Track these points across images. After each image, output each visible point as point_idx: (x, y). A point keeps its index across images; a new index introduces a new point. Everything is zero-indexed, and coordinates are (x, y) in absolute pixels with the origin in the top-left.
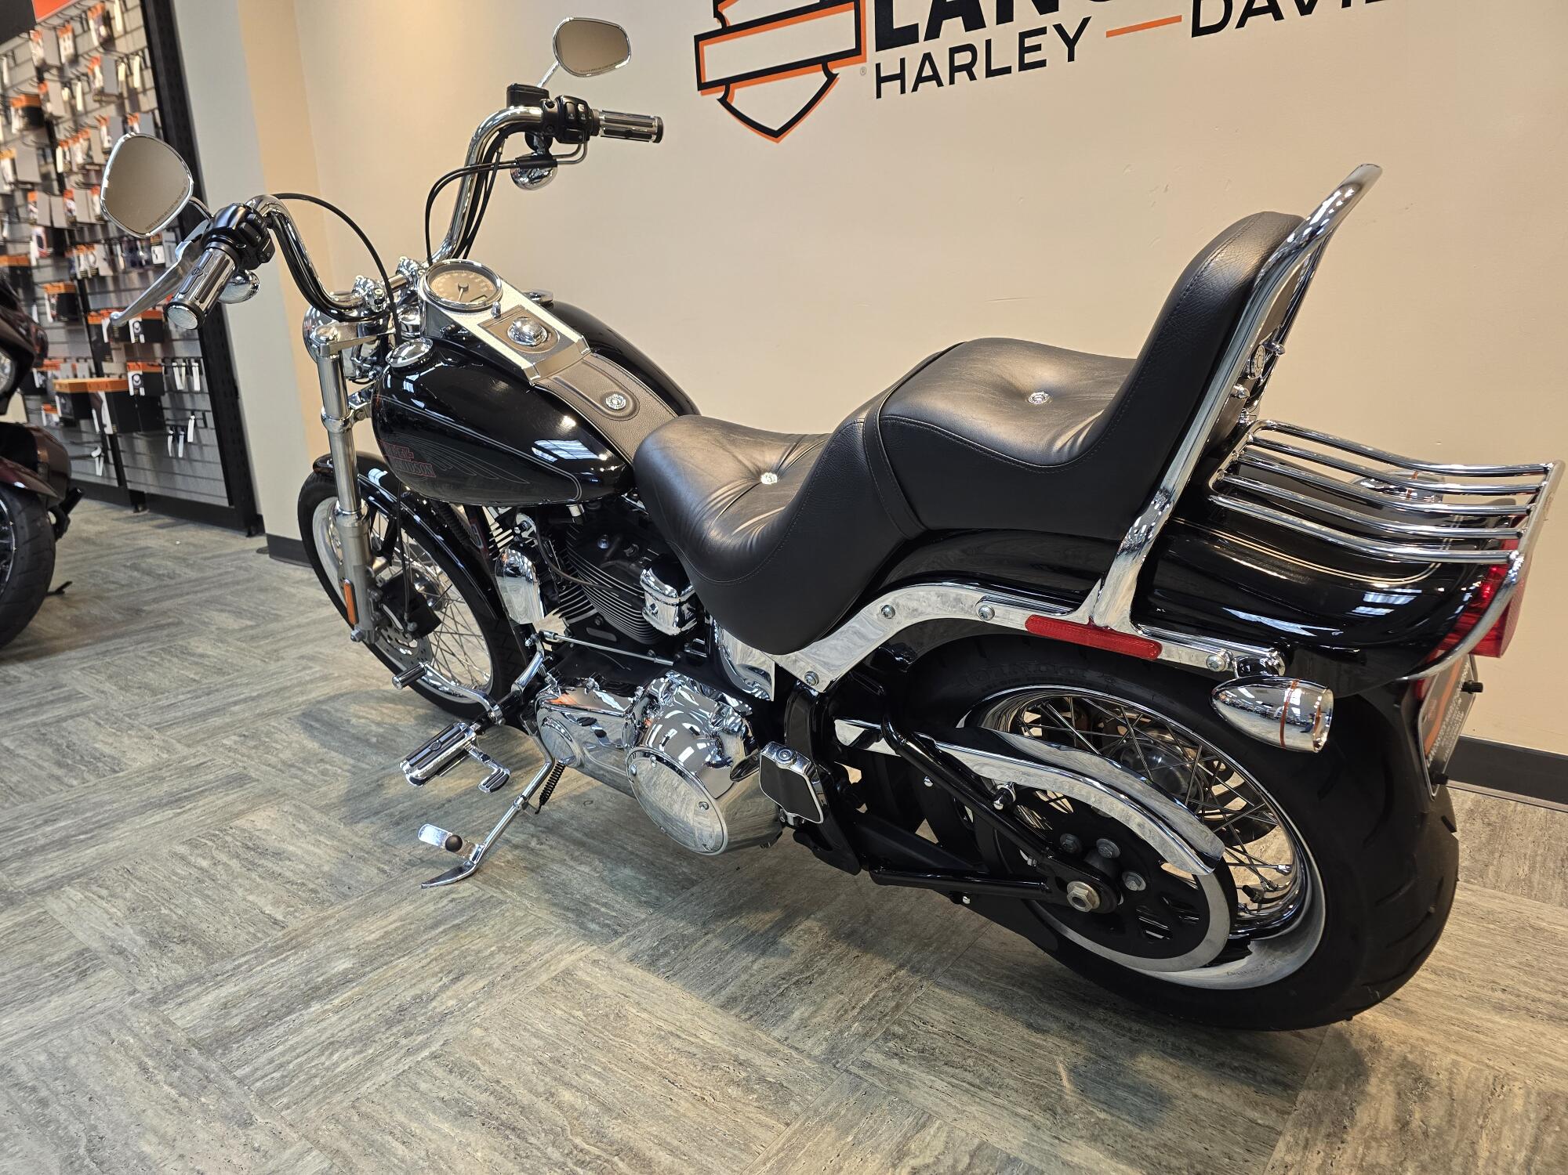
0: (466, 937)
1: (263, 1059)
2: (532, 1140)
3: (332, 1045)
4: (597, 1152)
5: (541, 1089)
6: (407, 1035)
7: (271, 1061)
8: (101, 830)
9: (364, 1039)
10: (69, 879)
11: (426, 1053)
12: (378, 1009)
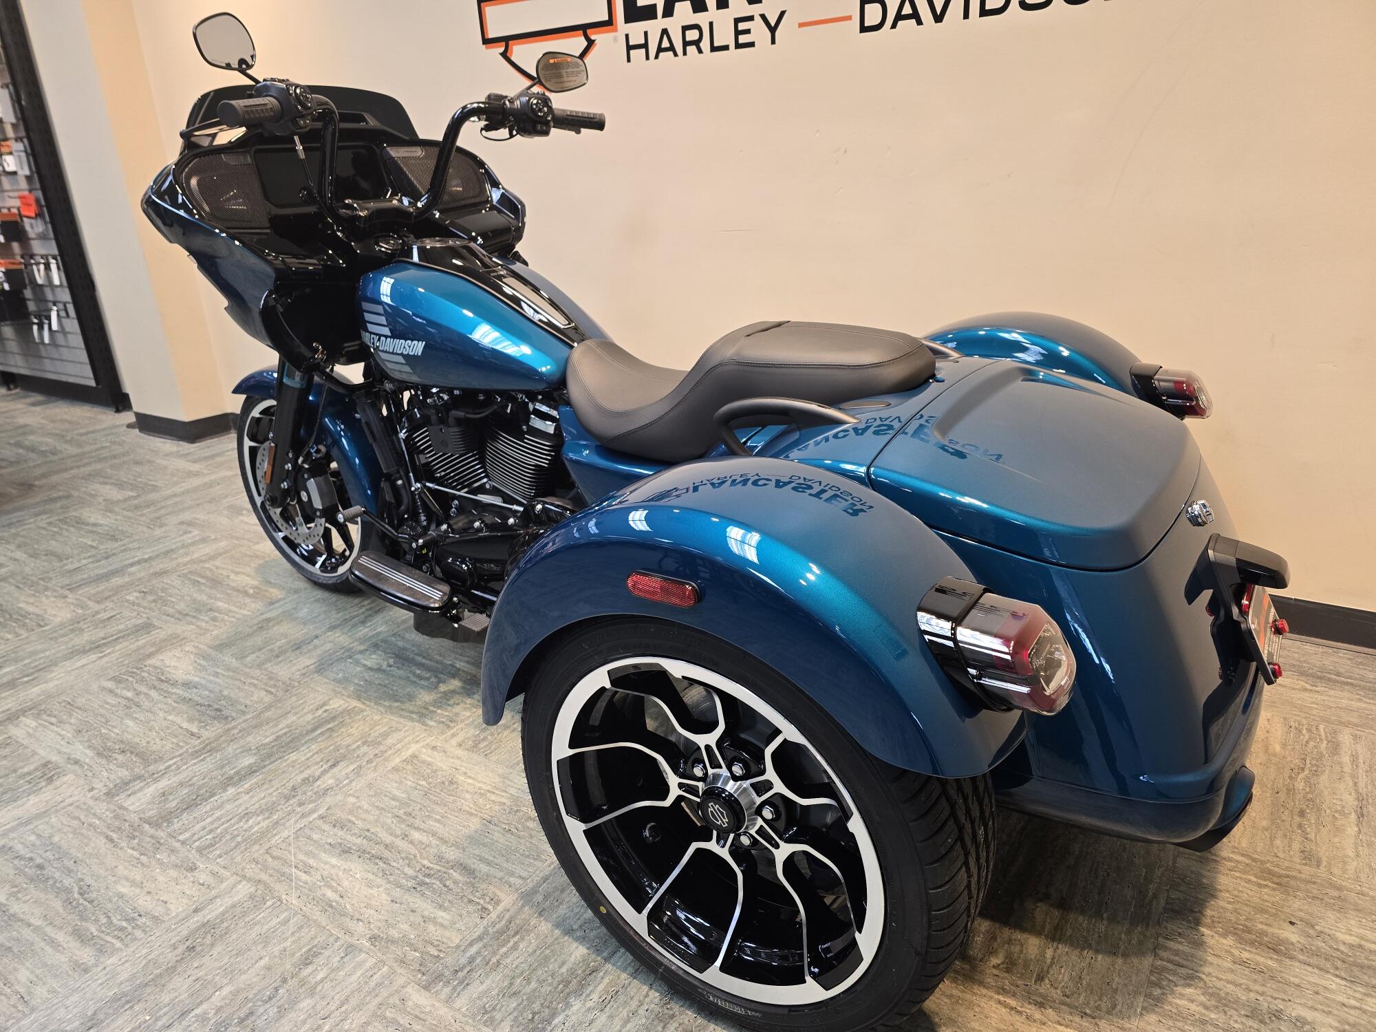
0: (338, 736)
1: (198, 827)
2: (394, 864)
3: (247, 815)
4: (439, 868)
5: (399, 833)
6: (301, 804)
7: (204, 828)
8: (41, 673)
9: (271, 809)
10: (23, 712)
11: (315, 815)
12: (278, 789)
